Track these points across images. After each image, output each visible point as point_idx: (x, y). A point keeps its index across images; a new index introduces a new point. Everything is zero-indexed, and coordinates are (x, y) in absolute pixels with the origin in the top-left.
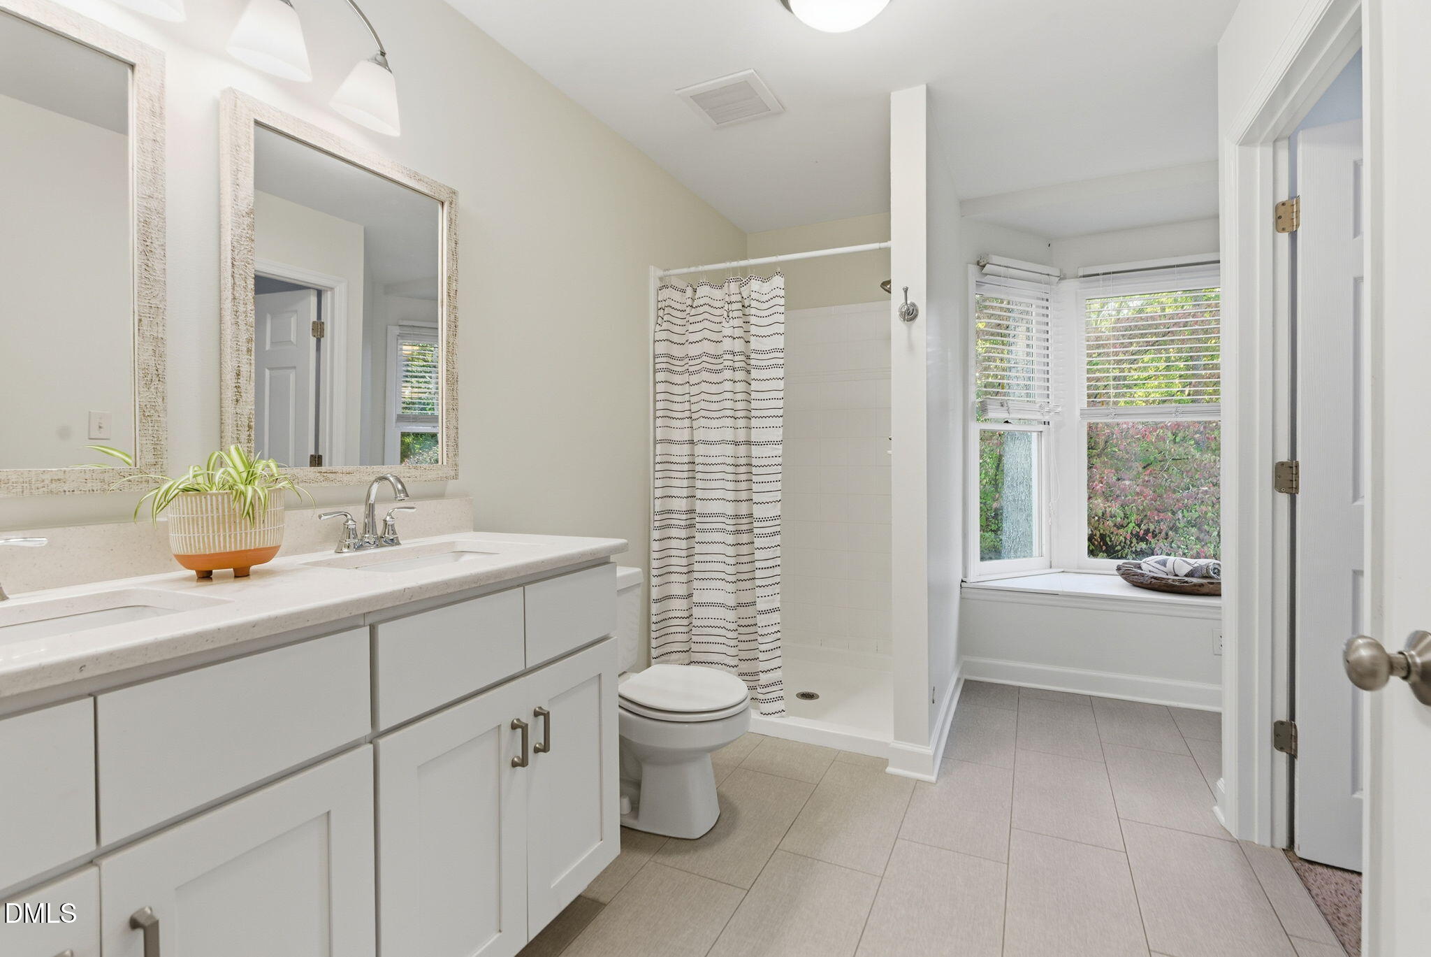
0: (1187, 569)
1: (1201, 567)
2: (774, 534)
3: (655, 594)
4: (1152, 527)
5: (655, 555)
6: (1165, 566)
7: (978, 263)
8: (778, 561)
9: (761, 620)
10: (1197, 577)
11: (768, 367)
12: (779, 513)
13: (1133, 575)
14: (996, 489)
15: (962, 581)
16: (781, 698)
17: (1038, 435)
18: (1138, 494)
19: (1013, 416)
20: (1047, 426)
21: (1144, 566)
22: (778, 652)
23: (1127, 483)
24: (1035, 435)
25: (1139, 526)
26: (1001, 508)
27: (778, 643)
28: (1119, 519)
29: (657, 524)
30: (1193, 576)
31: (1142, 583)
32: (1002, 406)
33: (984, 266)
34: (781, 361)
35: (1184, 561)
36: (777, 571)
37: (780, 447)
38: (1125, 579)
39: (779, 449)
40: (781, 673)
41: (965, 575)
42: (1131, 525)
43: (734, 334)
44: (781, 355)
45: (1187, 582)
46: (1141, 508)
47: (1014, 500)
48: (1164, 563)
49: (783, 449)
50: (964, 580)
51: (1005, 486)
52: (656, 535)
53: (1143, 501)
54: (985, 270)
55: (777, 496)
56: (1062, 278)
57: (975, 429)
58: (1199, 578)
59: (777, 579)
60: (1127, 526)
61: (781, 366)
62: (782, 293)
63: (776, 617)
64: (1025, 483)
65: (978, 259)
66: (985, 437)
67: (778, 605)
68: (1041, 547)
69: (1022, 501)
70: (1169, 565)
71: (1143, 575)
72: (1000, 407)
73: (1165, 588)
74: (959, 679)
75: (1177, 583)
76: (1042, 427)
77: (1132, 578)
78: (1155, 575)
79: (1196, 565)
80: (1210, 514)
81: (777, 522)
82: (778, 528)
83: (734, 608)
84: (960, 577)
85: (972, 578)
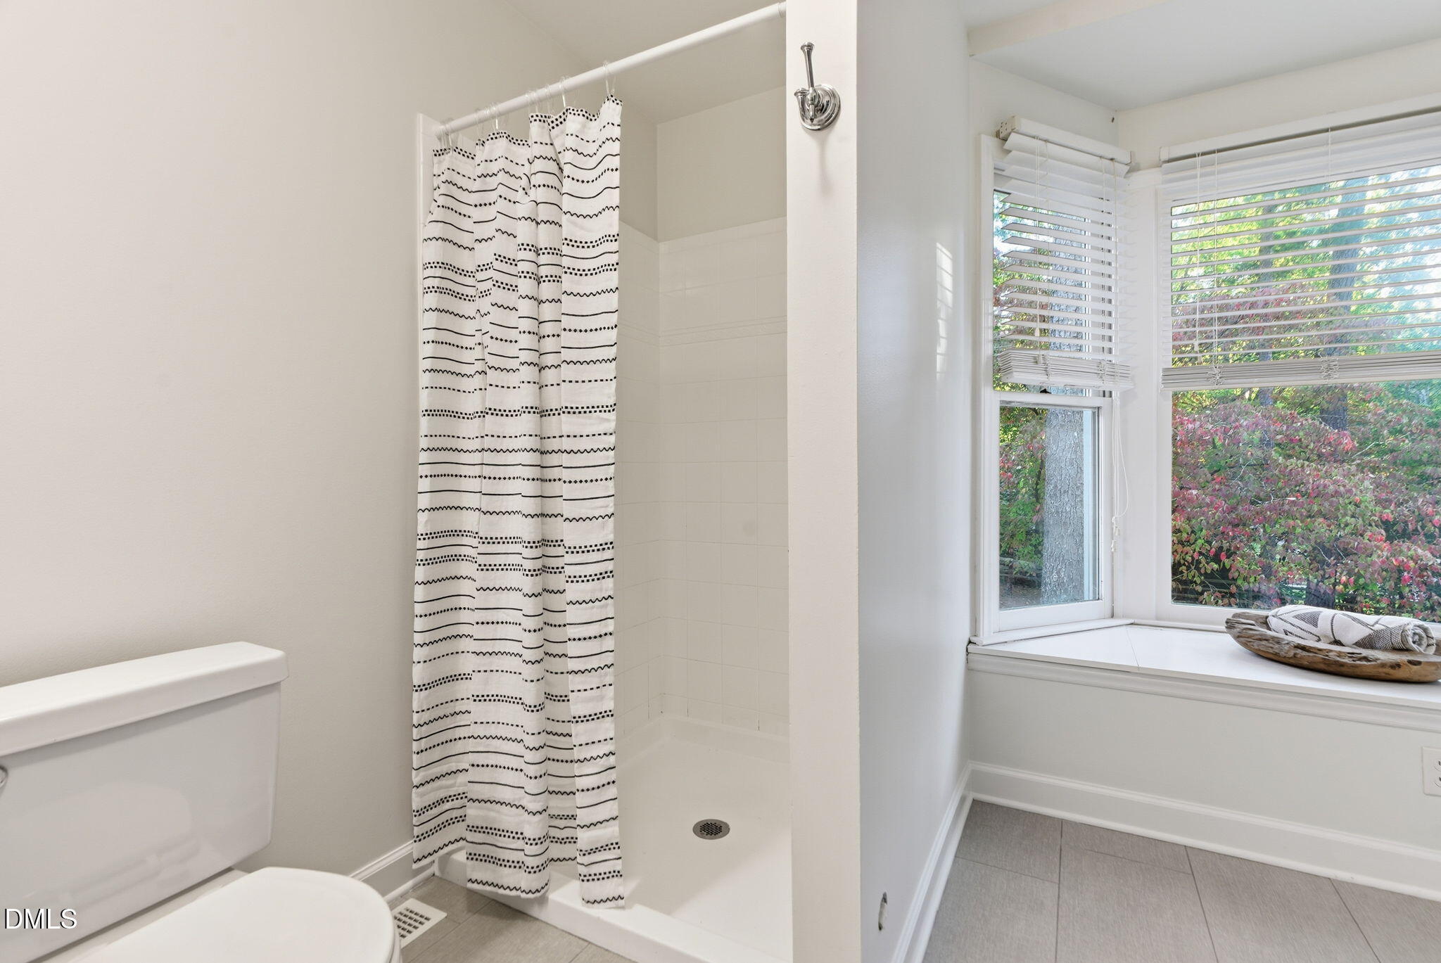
0: (1360, 633)
1: (1391, 632)
2: (602, 576)
3: (419, 675)
4: (1226, 545)
5: (419, 609)
6: (1316, 625)
7: (997, 135)
8: (610, 626)
9: (581, 733)
10: (1380, 649)
11: (594, 272)
12: (611, 538)
13: (1260, 640)
14: (1038, 500)
15: (970, 642)
16: (618, 874)
17: (1094, 413)
18: (1208, 505)
19: (1055, 381)
20: (1107, 398)
21: (1273, 622)
22: (611, 792)
23: (1195, 492)
24: (1088, 414)
25: (1210, 543)
26: (1042, 521)
27: (612, 775)
28: (1185, 535)
29: (421, 555)
30: (1372, 647)
31: (1276, 654)
32: (1036, 362)
33: (1005, 140)
34: (614, 258)
35: (1354, 619)
36: (609, 643)
37: (612, 416)
38: (1245, 645)
39: (608, 420)
40: (617, 829)
41: (975, 630)
42: (1200, 542)
43: (537, 215)
44: (614, 246)
45: (1366, 659)
46: (1212, 521)
47: (1057, 512)
48: (1313, 620)
49: (618, 420)
50: (973, 639)
51: (1047, 497)
52: (420, 573)
53: (1214, 514)
54: (1008, 145)
55: (607, 506)
56: (1133, 168)
57: (992, 401)
58: (1385, 649)
59: (608, 659)
60: (1194, 543)
61: (612, 267)
62: (616, 132)
63: (606, 728)
64: (1070, 492)
65: (998, 128)
66: (1010, 415)
67: (609, 705)
68: (1096, 582)
69: (1066, 512)
70: (1324, 625)
71: (1278, 641)
72: (1032, 364)
73: (1322, 666)
74: (963, 800)
75: (1347, 660)
76: (1099, 401)
77: (1256, 645)
78: (1303, 642)
79: (1377, 627)
80: (1299, 530)
81: (608, 554)
82: (609, 566)
83: (538, 708)
84: (966, 635)
85: (986, 637)
